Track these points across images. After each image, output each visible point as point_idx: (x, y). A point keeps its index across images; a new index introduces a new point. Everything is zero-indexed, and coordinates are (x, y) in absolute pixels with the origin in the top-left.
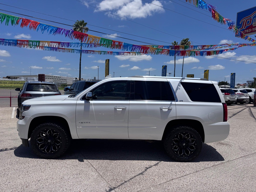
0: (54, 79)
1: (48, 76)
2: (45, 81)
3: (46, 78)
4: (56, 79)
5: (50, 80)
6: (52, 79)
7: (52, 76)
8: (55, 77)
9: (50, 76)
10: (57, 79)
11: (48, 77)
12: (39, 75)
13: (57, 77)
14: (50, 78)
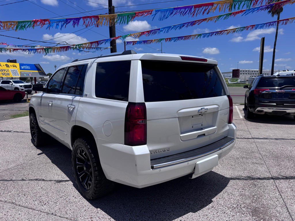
0: (251, 74)
1: (244, 71)
2: (240, 77)
3: (241, 74)
4: (253, 74)
5: (246, 75)
6: (249, 74)
7: (249, 71)
8: (252, 71)
9: (246, 71)
10: (256, 74)
11: (244, 73)
12: (233, 70)
13: (255, 71)
14: (246, 74)
